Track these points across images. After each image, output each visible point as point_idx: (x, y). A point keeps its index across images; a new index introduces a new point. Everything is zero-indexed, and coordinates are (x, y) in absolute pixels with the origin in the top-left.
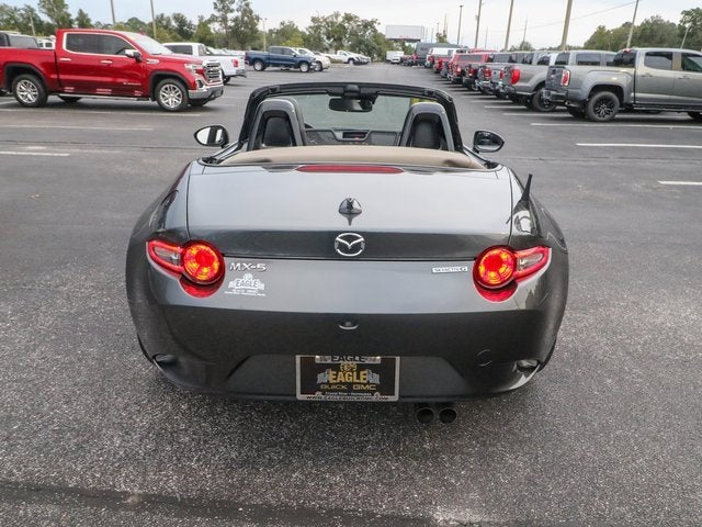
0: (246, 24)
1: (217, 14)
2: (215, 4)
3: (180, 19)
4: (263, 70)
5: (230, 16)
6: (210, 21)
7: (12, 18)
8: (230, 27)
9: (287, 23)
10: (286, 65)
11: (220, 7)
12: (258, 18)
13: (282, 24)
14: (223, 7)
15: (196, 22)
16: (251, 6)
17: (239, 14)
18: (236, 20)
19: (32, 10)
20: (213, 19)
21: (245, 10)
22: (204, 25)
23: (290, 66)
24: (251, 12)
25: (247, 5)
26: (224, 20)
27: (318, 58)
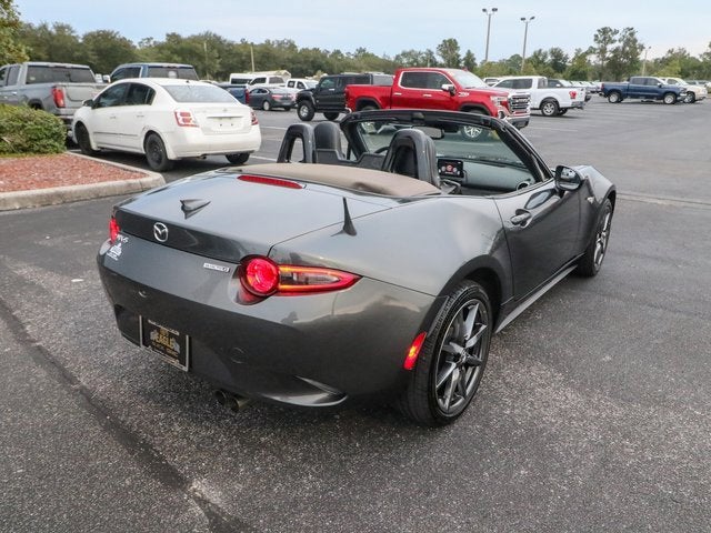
0: (626, 55)
1: (596, 46)
2: (596, 36)
3: (557, 54)
4: (618, 102)
5: (610, 47)
6: (587, 53)
7: (416, 61)
8: (608, 59)
9: (676, 50)
10: (647, 97)
11: (601, 38)
12: (642, 48)
13: (670, 52)
14: (605, 39)
15: (571, 56)
16: (637, 36)
17: (621, 44)
18: (616, 50)
19: (431, 53)
20: (591, 51)
21: (628, 40)
22: (581, 57)
23: (652, 97)
24: (635, 41)
25: (632, 34)
26: (603, 51)
27: (691, 88)
